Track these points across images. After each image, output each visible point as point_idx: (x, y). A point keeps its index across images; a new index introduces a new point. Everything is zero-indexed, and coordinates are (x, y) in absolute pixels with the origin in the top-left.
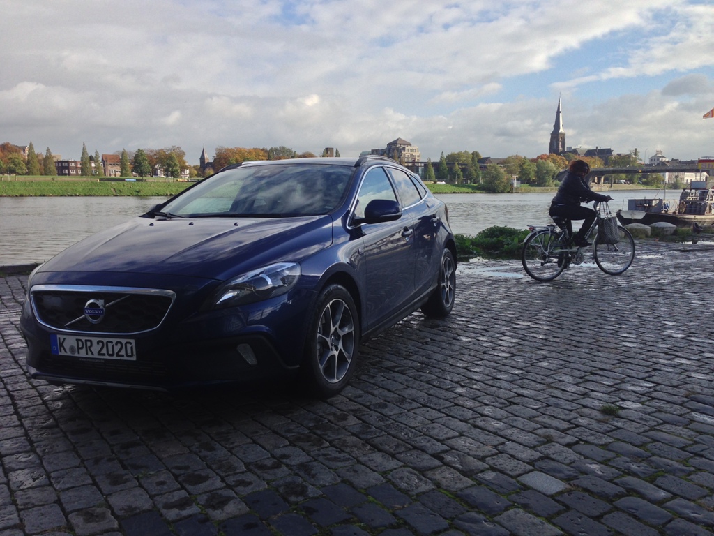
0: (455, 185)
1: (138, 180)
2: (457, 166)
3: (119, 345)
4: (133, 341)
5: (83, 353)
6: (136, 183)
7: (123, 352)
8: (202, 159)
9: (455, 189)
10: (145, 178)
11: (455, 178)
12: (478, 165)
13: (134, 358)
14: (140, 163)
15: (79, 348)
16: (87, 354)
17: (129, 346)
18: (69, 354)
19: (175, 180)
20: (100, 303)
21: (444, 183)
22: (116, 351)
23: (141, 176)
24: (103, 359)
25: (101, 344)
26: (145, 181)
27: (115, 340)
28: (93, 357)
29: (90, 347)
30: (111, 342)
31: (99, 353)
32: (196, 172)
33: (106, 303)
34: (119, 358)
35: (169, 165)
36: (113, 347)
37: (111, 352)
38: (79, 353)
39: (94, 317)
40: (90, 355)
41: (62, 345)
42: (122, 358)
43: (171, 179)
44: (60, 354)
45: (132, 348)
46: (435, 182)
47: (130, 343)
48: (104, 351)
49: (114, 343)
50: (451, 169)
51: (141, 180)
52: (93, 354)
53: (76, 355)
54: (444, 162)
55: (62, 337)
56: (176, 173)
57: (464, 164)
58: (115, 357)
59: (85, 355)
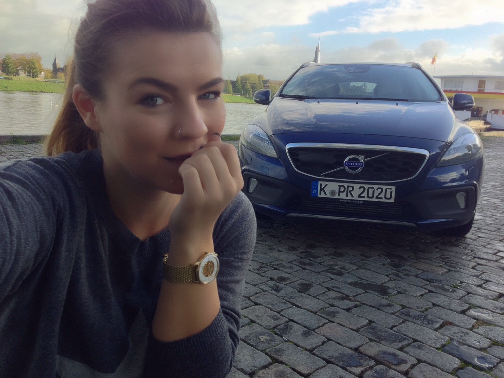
0: (247, 98)
1: (5, 78)
2: (248, 84)
3: (380, 190)
4: (393, 188)
5: (343, 196)
6: (4, 80)
7: (382, 196)
8: (54, 65)
9: (247, 100)
10: (10, 77)
11: (247, 93)
12: (263, 85)
13: (392, 200)
14: (7, 65)
15: (340, 192)
16: (347, 196)
17: (389, 191)
18: (329, 196)
19: (35, 80)
20: (361, 158)
21: (239, 95)
22: (375, 195)
23: (9, 75)
24: (362, 201)
25: (362, 189)
26: (11, 79)
27: (376, 187)
28: (353, 199)
29: (351, 192)
30: (373, 188)
31: (359, 196)
32: (50, 75)
33: (366, 158)
34: (378, 200)
35: (30, 68)
36: (373, 192)
37: (370, 195)
38: (339, 195)
39: (352, 168)
40: (350, 197)
41: (322, 189)
42: (381, 200)
43: (31, 79)
44: (319, 196)
45: (391, 193)
46: (233, 95)
47: (391, 189)
48: (365, 194)
49: (375, 189)
50: (243, 86)
51: (8, 79)
52: (353, 196)
53: (336, 197)
54: (239, 81)
55: (324, 184)
56: (36, 74)
57: (253, 83)
58: (374, 199)
59: (345, 197)
